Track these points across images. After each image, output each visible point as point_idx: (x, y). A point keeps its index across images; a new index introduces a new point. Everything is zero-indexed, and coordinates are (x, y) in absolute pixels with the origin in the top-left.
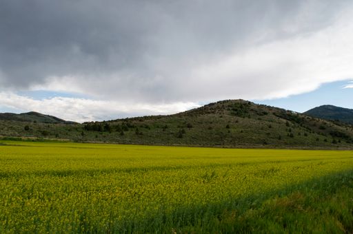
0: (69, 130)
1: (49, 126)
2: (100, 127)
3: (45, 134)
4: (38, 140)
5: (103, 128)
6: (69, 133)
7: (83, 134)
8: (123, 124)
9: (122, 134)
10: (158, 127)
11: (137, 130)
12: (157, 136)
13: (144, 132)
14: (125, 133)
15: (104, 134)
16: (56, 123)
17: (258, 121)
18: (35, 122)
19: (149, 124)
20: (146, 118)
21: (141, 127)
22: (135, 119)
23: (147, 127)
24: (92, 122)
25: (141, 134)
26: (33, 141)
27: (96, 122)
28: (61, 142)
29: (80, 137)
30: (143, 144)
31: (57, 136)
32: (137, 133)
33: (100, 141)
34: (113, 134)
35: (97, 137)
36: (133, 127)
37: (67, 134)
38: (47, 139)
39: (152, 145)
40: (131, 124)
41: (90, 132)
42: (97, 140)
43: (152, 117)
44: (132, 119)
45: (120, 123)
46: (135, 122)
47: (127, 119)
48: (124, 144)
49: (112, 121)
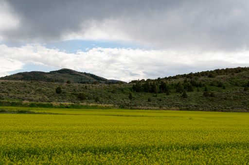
0: (113, 92)
1: (86, 87)
2: (153, 86)
3: (81, 98)
4: (73, 107)
5: (157, 88)
6: (113, 96)
7: (130, 97)
8: (185, 81)
9: (184, 96)
10: (237, 85)
11: (206, 90)
12: (235, 99)
13: (216, 93)
14: (188, 94)
15: (160, 96)
16: (95, 83)
18: (68, 82)
19: (222, 81)
20: (218, 72)
21: (212, 85)
22: (203, 74)
23: (220, 85)
24: (143, 80)
25: (212, 95)
26: (67, 107)
27: (149, 80)
28: (102, 108)
29: (128, 101)
30: (215, 110)
31: (97, 100)
32: (205, 95)
33: (155, 105)
34: (172, 96)
35: (149, 100)
36: (200, 85)
37: (110, 97)
38: (85, 104)
39: (228, 111)
40: (197, 82)
41: (140, 94)
42: (150, 104)
43: (227, 71)
44: (198, 75)
45: (181, 80)
46: (202, 78)
47: (191, 74)
48: (188, 109)
49: (170, 78)
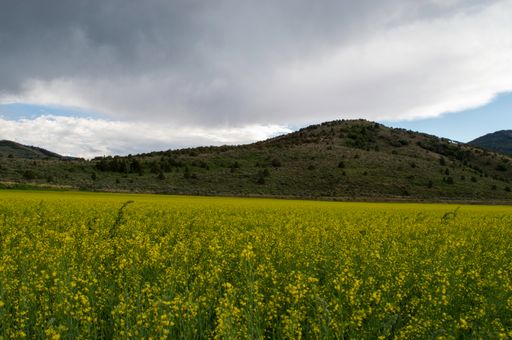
0: (70, 170)
1: (35, 163)
2: (123, 165)
3: (28, 176)
4: (16, 188)
5: (128, 167)
6: (71, 175)
7: (94, 178)
8: (162, 160)
9: (161, 177)
10: (222, 166)
11: (187, 170)
12: (221, 181)
13: (198, 174)
14: (166, 175)
15: (131, 176)
16: (47, 159)
17: (392, 156)
18: (10, 156)
19: (206, 161)
20: (201, 149)
21: (194, 165)
22: (184, 151)
23: (203, 165)
24: (109, 157)
25: (194, 177)
26: (9, 188)
27: (116, 157)
28: (56, 190)
29: (90, 182)
30: (198, 195)
31: (49, 180)
32: (186, 176)
33: (125, 188)
34: (146, 176)
35: (118, 182)
36: (180, 165)
37: (66, 177)
38: (33, 184)
39: (213, 195)
40: (177, 161)
41: (106, 173)
42: (118, 187)
43: (212, 149)
44: (177, 152)
45: (158, 158)
46: (182, 156)
47: (169, 151)
48: (165, 193)
49: (144, 155)
